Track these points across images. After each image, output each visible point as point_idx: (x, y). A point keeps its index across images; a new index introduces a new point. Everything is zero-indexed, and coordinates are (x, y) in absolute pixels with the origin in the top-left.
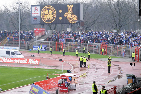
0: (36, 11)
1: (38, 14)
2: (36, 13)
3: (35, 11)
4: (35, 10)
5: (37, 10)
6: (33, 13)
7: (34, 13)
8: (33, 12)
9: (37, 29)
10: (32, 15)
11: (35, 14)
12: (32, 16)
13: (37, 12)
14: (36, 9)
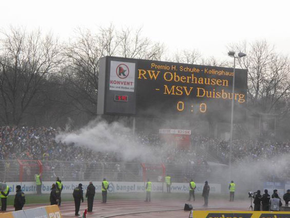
0: (122, 76)
1: (128, 83)
2: (122, 80)
3: (120, 74)
4: (121, 71)
5: (126, 73)
6: (111, 79)
7: (118, 79)
8: (114, 76)
9: (179, 132)
10: (111, 85)
11: (118, 83)
12: (111, 89)
13: (127, 80)
14: (124, 68)
